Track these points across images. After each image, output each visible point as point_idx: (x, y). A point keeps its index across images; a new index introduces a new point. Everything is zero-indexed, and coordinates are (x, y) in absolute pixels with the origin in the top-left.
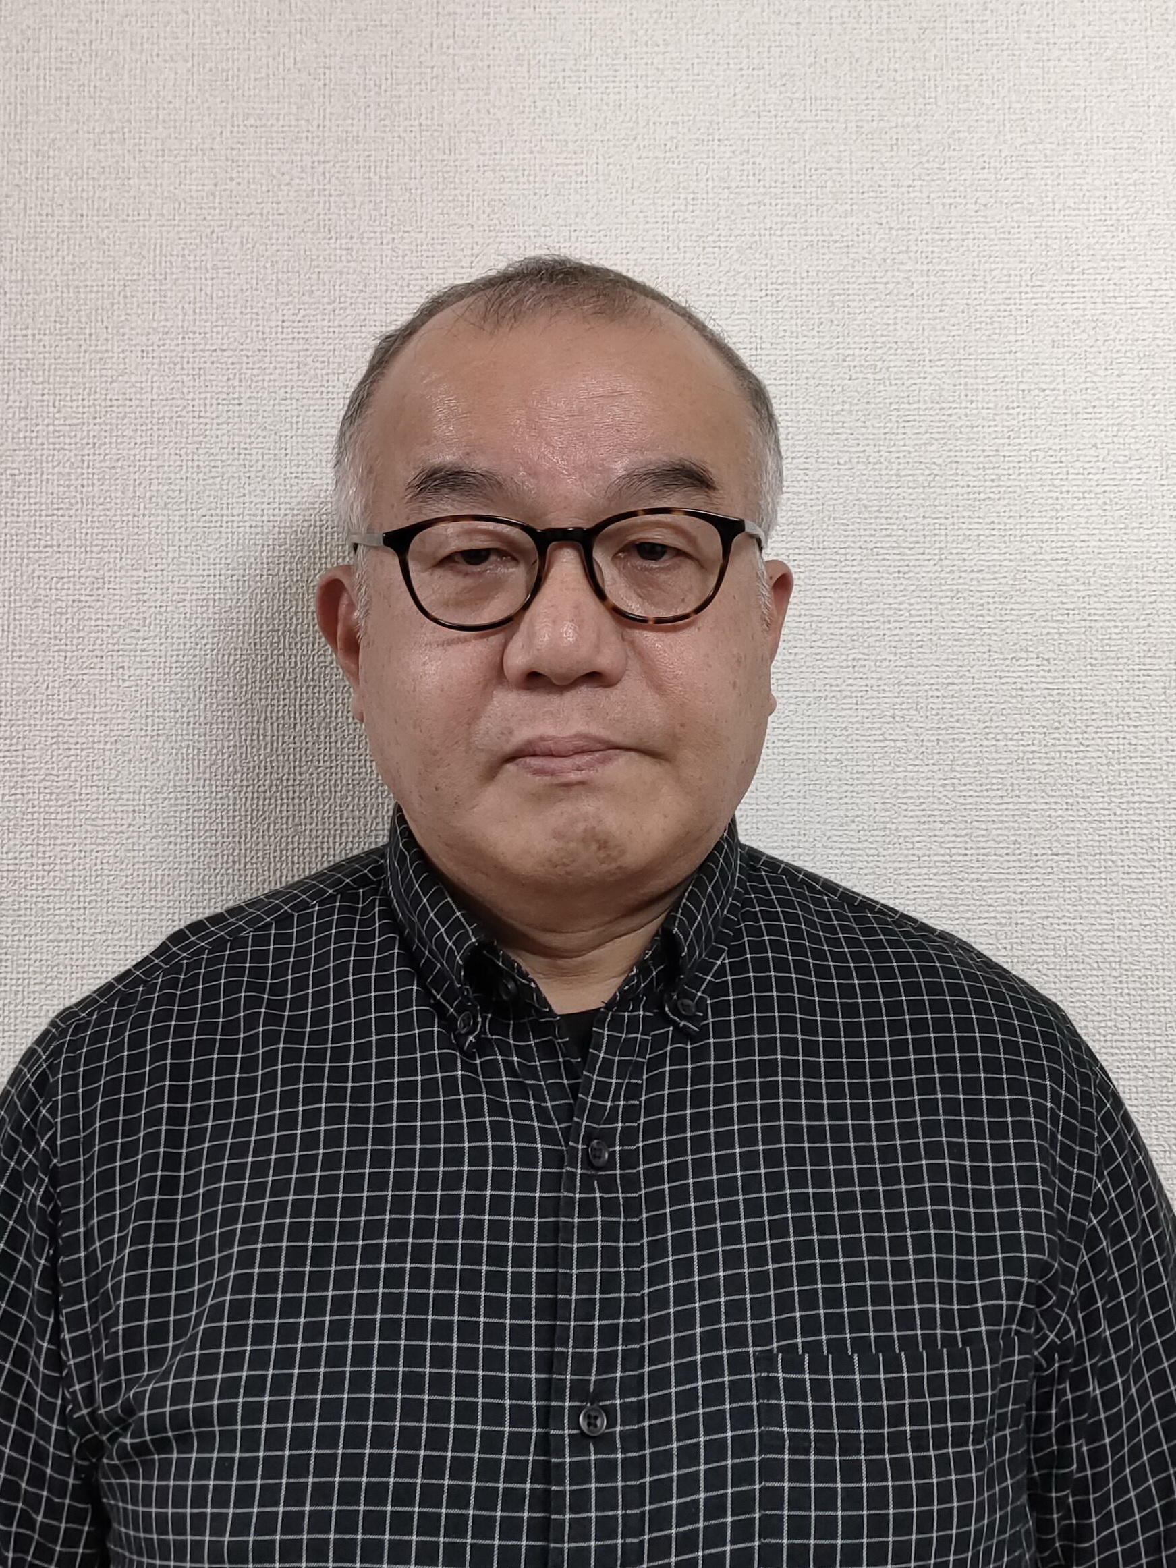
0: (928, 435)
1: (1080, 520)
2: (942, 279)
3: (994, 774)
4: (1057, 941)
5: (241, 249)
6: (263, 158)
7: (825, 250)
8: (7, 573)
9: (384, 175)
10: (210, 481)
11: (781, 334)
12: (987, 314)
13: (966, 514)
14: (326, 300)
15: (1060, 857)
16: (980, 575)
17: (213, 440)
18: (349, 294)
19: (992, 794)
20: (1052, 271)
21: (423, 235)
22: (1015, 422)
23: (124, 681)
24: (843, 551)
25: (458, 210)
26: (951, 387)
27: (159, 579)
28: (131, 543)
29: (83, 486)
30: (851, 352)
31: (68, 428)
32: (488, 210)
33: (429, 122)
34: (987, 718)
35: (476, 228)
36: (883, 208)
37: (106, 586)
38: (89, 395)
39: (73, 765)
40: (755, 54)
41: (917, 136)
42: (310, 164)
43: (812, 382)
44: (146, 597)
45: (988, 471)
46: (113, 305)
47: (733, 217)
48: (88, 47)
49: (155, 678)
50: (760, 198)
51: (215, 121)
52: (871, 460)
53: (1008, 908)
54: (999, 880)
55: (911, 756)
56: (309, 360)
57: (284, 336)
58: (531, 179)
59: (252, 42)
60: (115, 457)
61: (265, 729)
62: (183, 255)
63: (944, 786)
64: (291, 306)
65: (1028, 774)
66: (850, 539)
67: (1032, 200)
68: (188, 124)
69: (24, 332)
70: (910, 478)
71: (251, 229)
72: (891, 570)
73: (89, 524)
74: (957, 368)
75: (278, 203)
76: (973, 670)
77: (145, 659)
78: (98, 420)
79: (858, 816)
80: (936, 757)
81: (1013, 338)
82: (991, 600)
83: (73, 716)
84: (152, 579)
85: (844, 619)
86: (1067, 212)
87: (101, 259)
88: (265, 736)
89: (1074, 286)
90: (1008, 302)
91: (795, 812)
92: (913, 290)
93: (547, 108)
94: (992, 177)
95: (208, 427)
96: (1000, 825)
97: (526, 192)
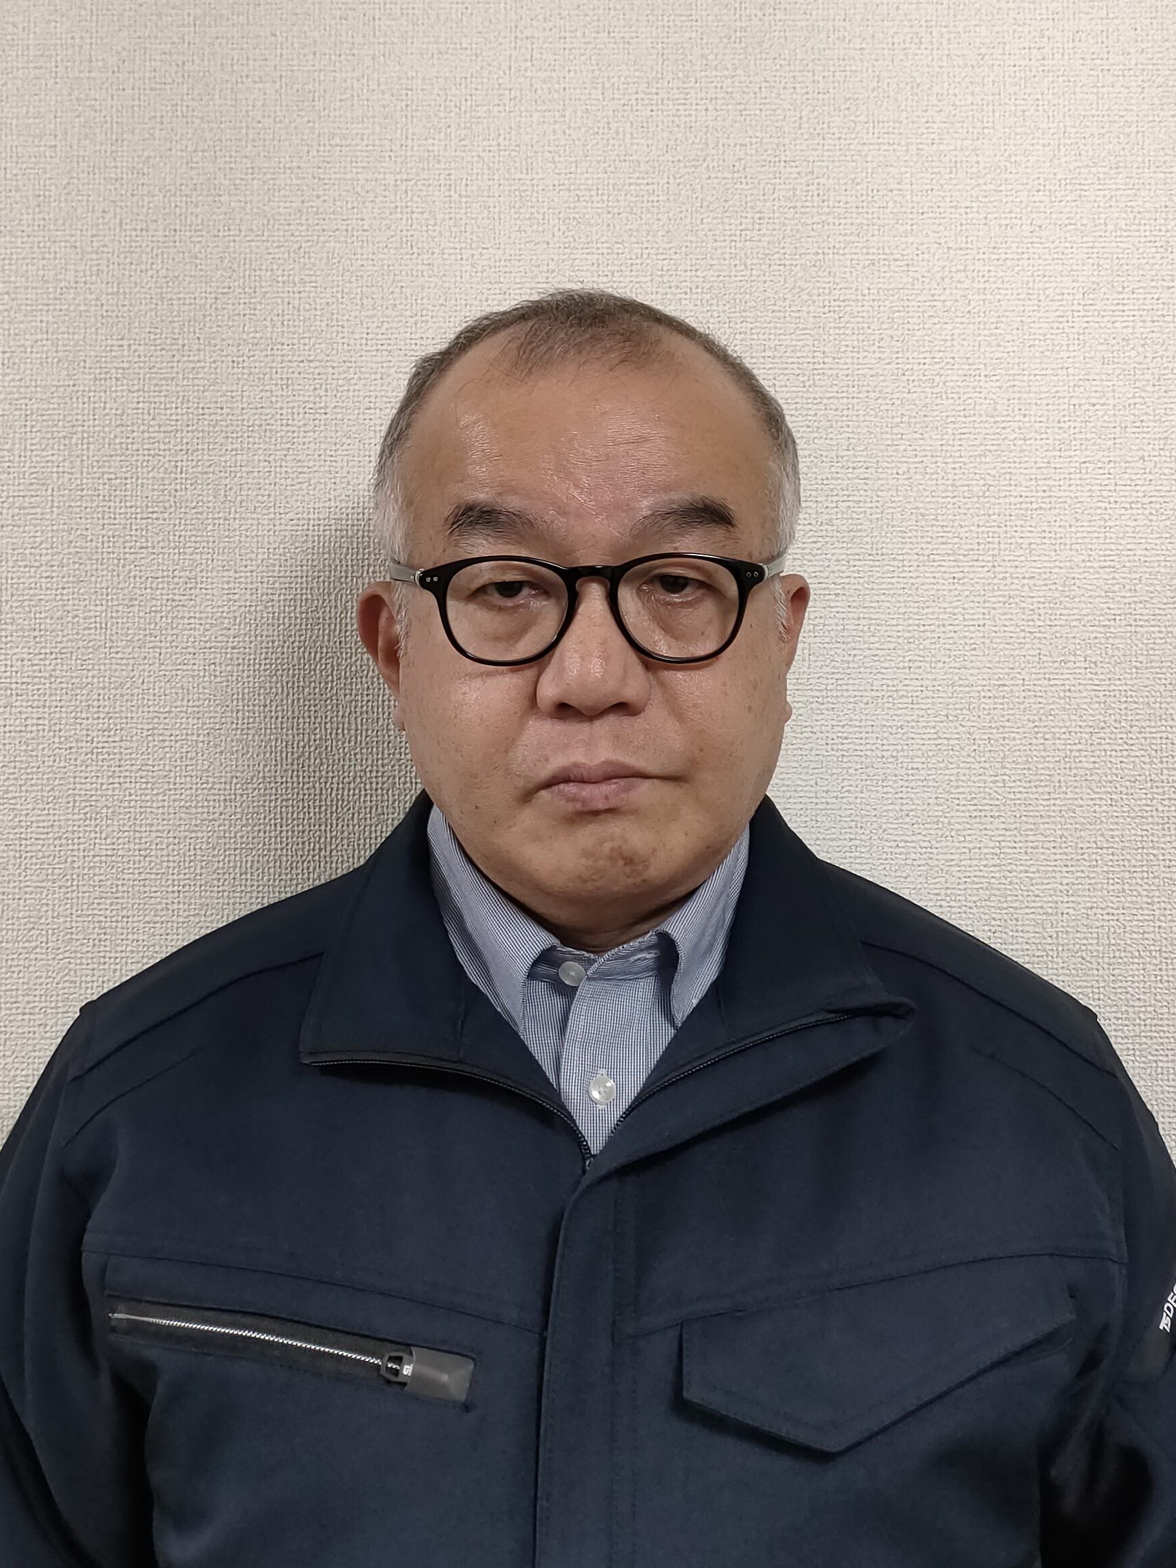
0: (982, 448)
1: (1127, 529)
2: (998, 297)
3: (1042, 771)
4: (1100, 930)
5: (327, 264)
6: (348, 176)
7: (886, 269)
8: (105, 573)
9: (464, 193)
10: (298, 486)
11: (843, 349)
12: (1041, 331)
13: (1019, 523)
14: (408, 313)
15: (1105, 851)
16: (1031, 582)
17: (300, 447)
18: (430, 307)
19: (1040, 790)
20: (1103, 290)
21: (501, 252)
22: (1065, 435)
23: (215, 676)
24: (900, 557)
25: (535, 227)
26: (1006, 401)
27: (249, 580)
28: (222, 545)
29: (176, 491)
31: (162, 435)
32: (563, 228)
33: (507, 143)
34: (1036, 718)
35: (551, 246)
36: (942, 228)
37: (199, 586)
38: (182, 403)
39: (168, 756)
40: (820, 79)
41: (975, 159)
42: (392, 183)
43: (872, 395)
44: (236, 597)
45: (1040, 482)
46: (204, 316)
47: (798, 236)
48: (180, 69)
49: (245, 675)
50: (824, 218)
51: (302, 140)
52: (928, 470)
53: (1055, 898)
54: (1046, 872)
55: (964, 753)
56: (393, 370)
57: (368, 348)
59: (338, 65)
60: (207, 464)
61: (349, 723)
62: (272, 270)
63: (993, 782)
64: (375, 319)
65: (1074, 771)
66: (907, 546)
67: (1085, 222)
68: (276, 142)
69: (120, 342)
70: (966, 488)
71: (338, 245)
72: (947, 576)
73: (182, 527)
74: (1011, 383)
75: (362, 220)
76: (1023, 672)
77: (235, 656)
78: (190, 428)
79: (912, 810)
80: (987, 755)
81: (1065, 355)
82: (1041, 606)
83: (167, 709)
84: (243, 580)
85: (901, 622)
86: (1118, 234)
87: (193, 273)
88: (349, 730)
89: (1124, 305)
90: (1061, 319)
91: (853, 806)
92: (970, 308)
93: (621, 130)
94: (1047, 199)
95: (296, 434)
96: (1047, 820)
97: (600, 211)
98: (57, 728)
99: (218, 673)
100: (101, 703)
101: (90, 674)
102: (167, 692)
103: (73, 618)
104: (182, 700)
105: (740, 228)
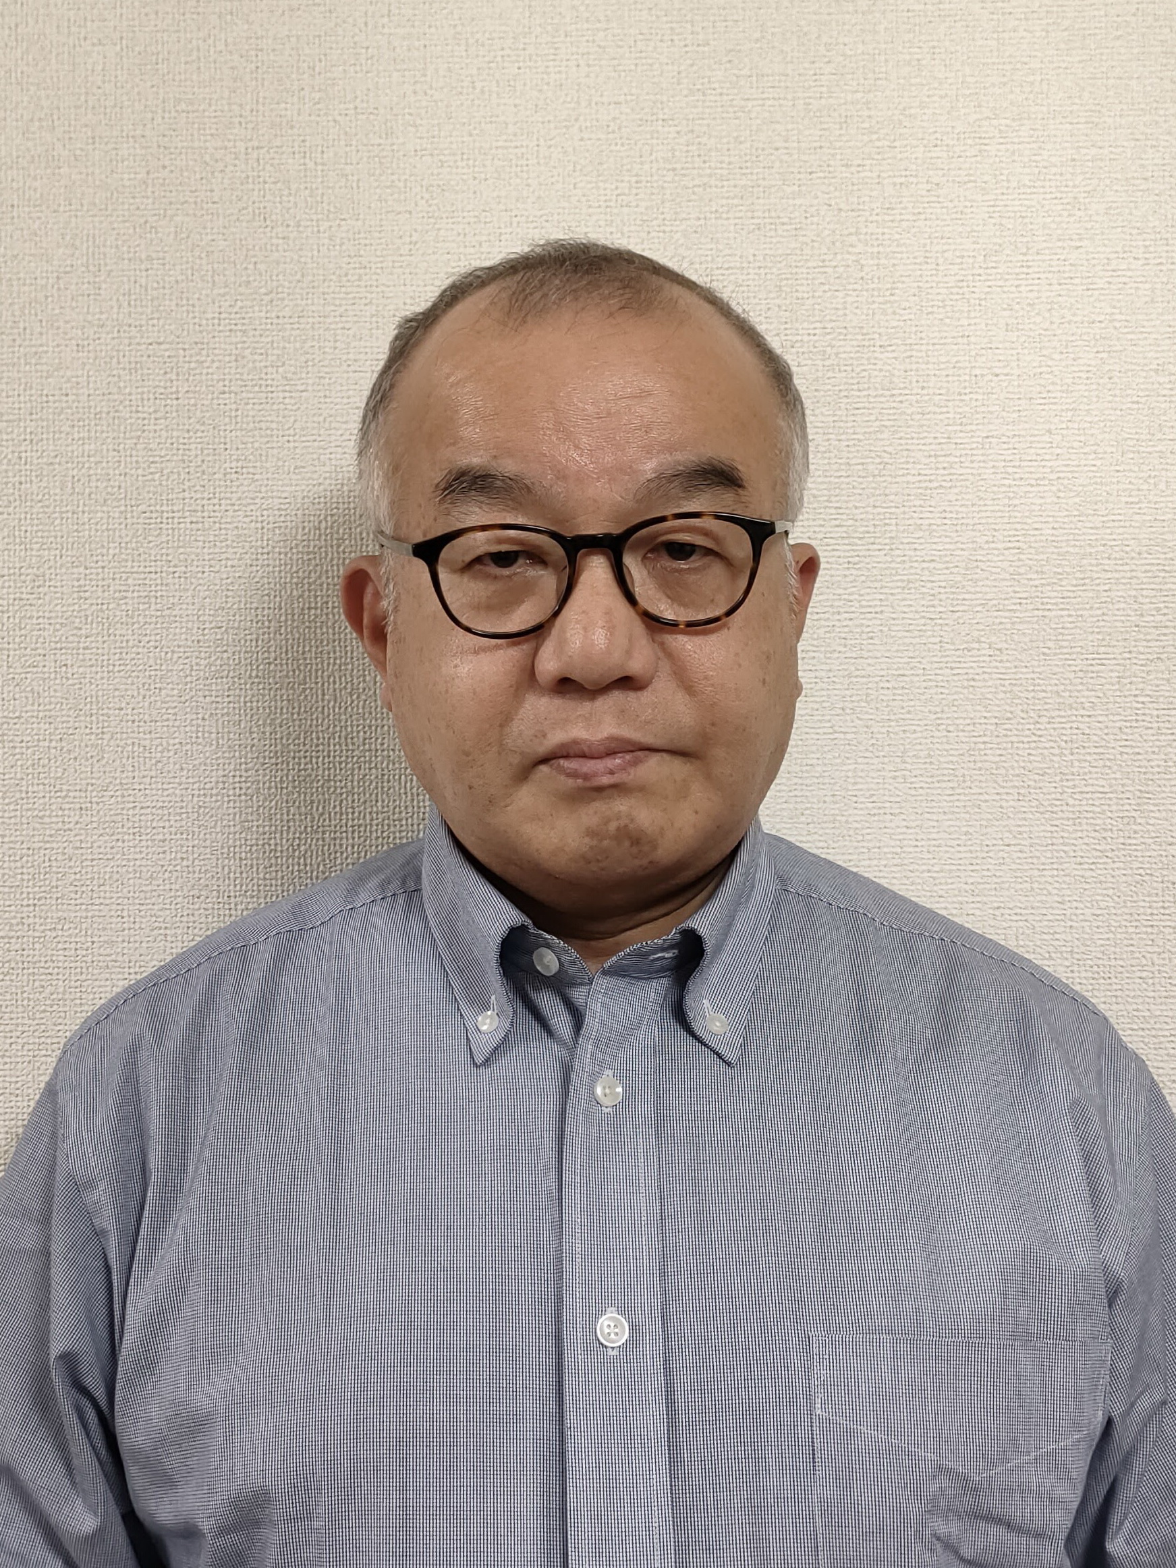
0: (878, 423)
1: (1033, 507)
3: (946, 766)
5: (175, 239)
6: (196, 144)
7: (773, 233)
9: (319, 161)
10: (150, 477)
12: (940, 297)
13: (917, 503)
14: (263, 290)
15: (1012, 848)
16: (932, 565)
17: (151, 435)
18: (286, 284)
19: (944, 785)
21: (360, 223)
22: (967, 409)
23: (67, 678)
25: (396, 196)
26: (902, 373)
27: (100, 577)
28: (70, 540)
29: (21, 483)
30: (799, 338)
32: (427, 196)
33: (365, 105)
34: (938, 709)
35: (414, 215)
36: (832, 189)
37: (47, 584)
38: (25, 390)
42: (243, 150)
44: (87, 594)
45: (939, 459)
46: (47, 297)
47: (678, 200)
50: (705, 180)
51: (146, 106)
54: (951, 871)
55: (862, 748)
56: (247, 352)
57: (221, 328)
60: (53, 454)
62: (117, 246)
63: (895, 778)
64: (227, 297)
65: (979, 765)
67: (985, 178)
68: (118, 109)
70: (860, 467)
71: (187, 219)
72: (841, 560)
73: (28, 522)
74: (909, 353)
75: (212, 191)
76: (924, 661)
77: (88, 657)
78: (34, 417)
79: (807, 809)
80: (887, 748)
81: (966, 322)
82: (942, 590)
83: (17, 714)
86: (1022, 191)
87: (33, 251)
89: (1029, 267)
90: (961, 284)
92: (863, 274)
93: (486, 89)
94: (944, 155)
95: (146, 422)
96: (951, 816)
97: (465, 177)
99: (69, 675)
102: (17, 696)
104: (33, 704)
105: (616, 192)
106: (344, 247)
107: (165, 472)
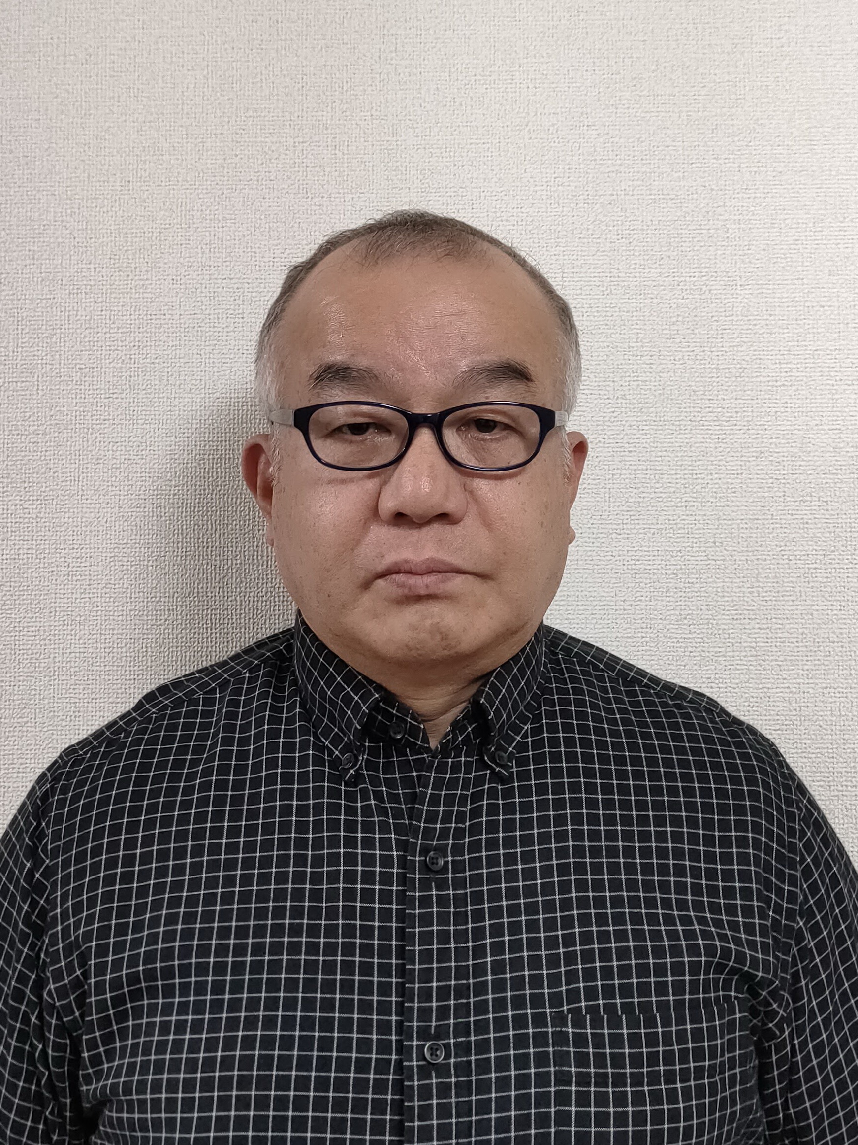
0: (738, 340)
1: (850, 400)
2: (750, 226)
3: (787, 584)
4: (833, 705)
5: (243, 206)
6: (259, 140)
7: (665, 205)
8: (77, 439)
9: (345, 152)
10: (223, 373)
11: (633, 266)
12: (782, 252)
13: (767, 396)
14: (305, 242)
15: (836, 644)
16: (777, 441)
17: (224, 343)
19: (786, 598)
20: (829, 220)
21: (374, 195)
22: (802, 330)
23: (161, 516)
24: (678, 423)
25: (399, 177)
26: (756, 304)
27: (186, 444)
28: (165, 417)
29: (131, 377)
30: (683, 279)
31: (120, 335)
32: (421, 177)
33: (378, 113)
34: (782, 544)
35: (412, 190)
36: (707, 175)
37: (148, 448)
38: (135, 311)
39: (126, 577)
40: (614, 63)
41: (731, 122)
42: (292, 144)
43: (655, 301)
44: (176, 456)
45: (783, 366)
46: (151, 246)
47: (598, 181)
48: (132, 61)
49: (184, 515)
50: (617, 167)
51: (224, 113)
52: (698, 357)
53: (798, 681)
54: (791, 660)
55: (728, 571)
57: (275, 268)
58: (452, 154)
59: (250, 56)
60: (154, 356)
61: (262, 552)
62: (202, 210)
64: (280, 247)
65: (812, 584)
66: (683, 414)
67: (814, 169)
68: (205, 115)
69: (88, 266)
70: (726, 371)
71: (251, 192)
72: (713, 437)
73: (136, 404)
74: (760, 291)
75: (269, 172)
76: (772, 509)
77: (176, 500)
78: (141, 330)
79: (689, 614)
80: (745, 572)
81: (799, 269)
82: (785, 459)
83: (125, 542)
84: (181, 443)
85: (679, 472)
86: (840, 177)
87: (143, 214)
88: (262, 556)
91: (643, 612)
92: (728, 235)
93: (463, 103)
94: (785, 152)
95: (220, 334)
96: (791, 621)
97: (448, 164)
98: (43, 556)
100: (75, 537)
101: (67, 515)
102: (125, 528)
103: (54, 473)
104: (136, 535)
105: (554, 176)
106: (362, 212)
107: (233, 370)
